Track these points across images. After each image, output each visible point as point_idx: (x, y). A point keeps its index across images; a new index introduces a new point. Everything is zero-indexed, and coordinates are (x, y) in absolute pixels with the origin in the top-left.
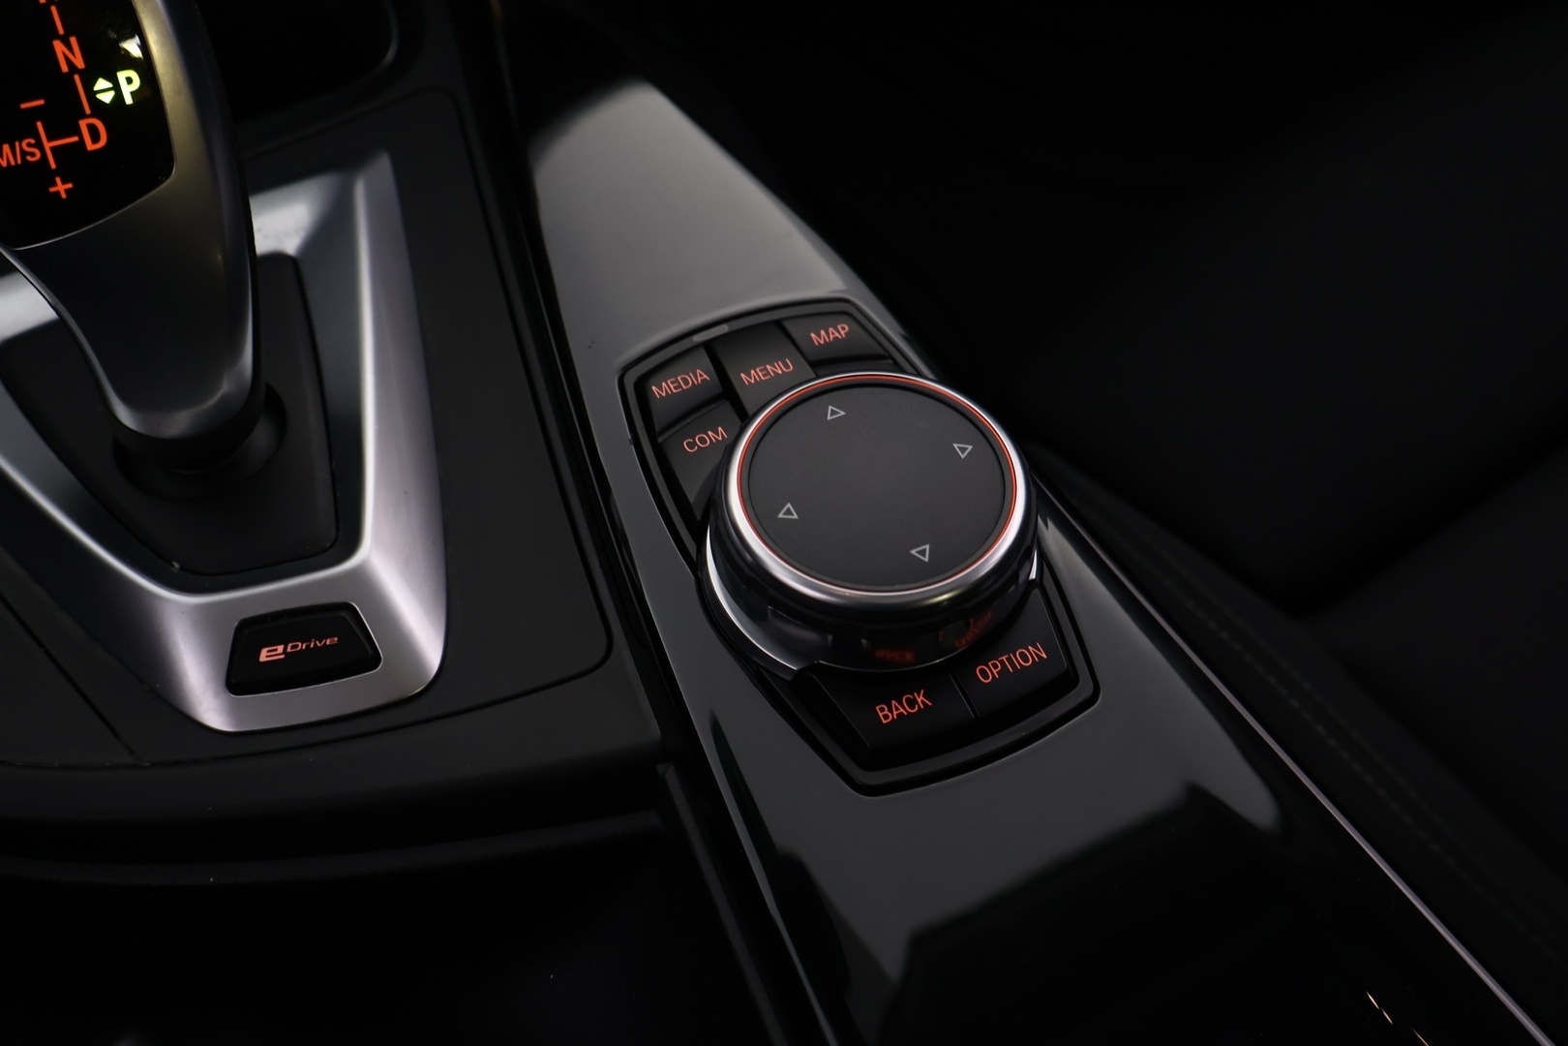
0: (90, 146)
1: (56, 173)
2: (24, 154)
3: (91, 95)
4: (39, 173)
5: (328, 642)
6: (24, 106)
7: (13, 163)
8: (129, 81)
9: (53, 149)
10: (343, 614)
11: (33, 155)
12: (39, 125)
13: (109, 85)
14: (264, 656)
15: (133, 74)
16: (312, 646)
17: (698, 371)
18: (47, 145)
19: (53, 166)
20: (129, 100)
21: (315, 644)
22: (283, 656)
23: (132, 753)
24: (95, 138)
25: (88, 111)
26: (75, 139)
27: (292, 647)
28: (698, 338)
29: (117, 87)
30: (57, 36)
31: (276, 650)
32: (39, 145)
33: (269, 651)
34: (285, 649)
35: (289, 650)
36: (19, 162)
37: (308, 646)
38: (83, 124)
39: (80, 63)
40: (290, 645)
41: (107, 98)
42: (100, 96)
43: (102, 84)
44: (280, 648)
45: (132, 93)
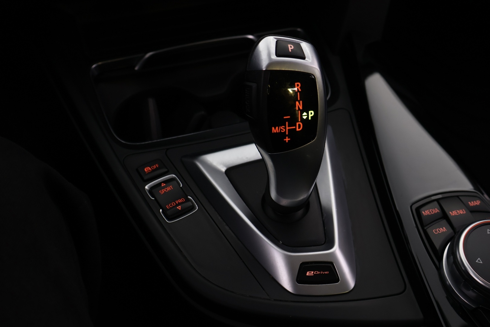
0: (298, 130)
1: (287, 136)
2: (281, 130)
3: (301, 116)
4: (283, 135)
5: (326, 273)
6: (285, 117)
7: (277, 132)
8: (311, 113)
9: (288, 129)
10: (330, 265)
11: (283, 130)
12: (287, 123)
13: (306, 114)
14: (308, 274)
15: (313, 112)
16: (321, 273)
17: (436, 209)
18: (287, 128)
19: (287, 134)
20: (310, 119)
21: (322, 273)
22: (313, 275)
23: (268, 296)
24: (299, 127)
25: (299, 120)
26: (295, 127)
27: (316, 273)
28: (433, 198)
29: (308, 115)
30: (297, 100)
31: (311, 273)
32: (285, 128)
33: (309, 273)
34: (314, 273)
35: (315, 273)
36: (279, 132)
37: (320, 273)
38: (297, 124)
39: (301, 108)
40: (315, 272)
41: (305, 117)
42: (303, 117)
43: (305, 114)
44: (312, 272)
45: (311, 117)
